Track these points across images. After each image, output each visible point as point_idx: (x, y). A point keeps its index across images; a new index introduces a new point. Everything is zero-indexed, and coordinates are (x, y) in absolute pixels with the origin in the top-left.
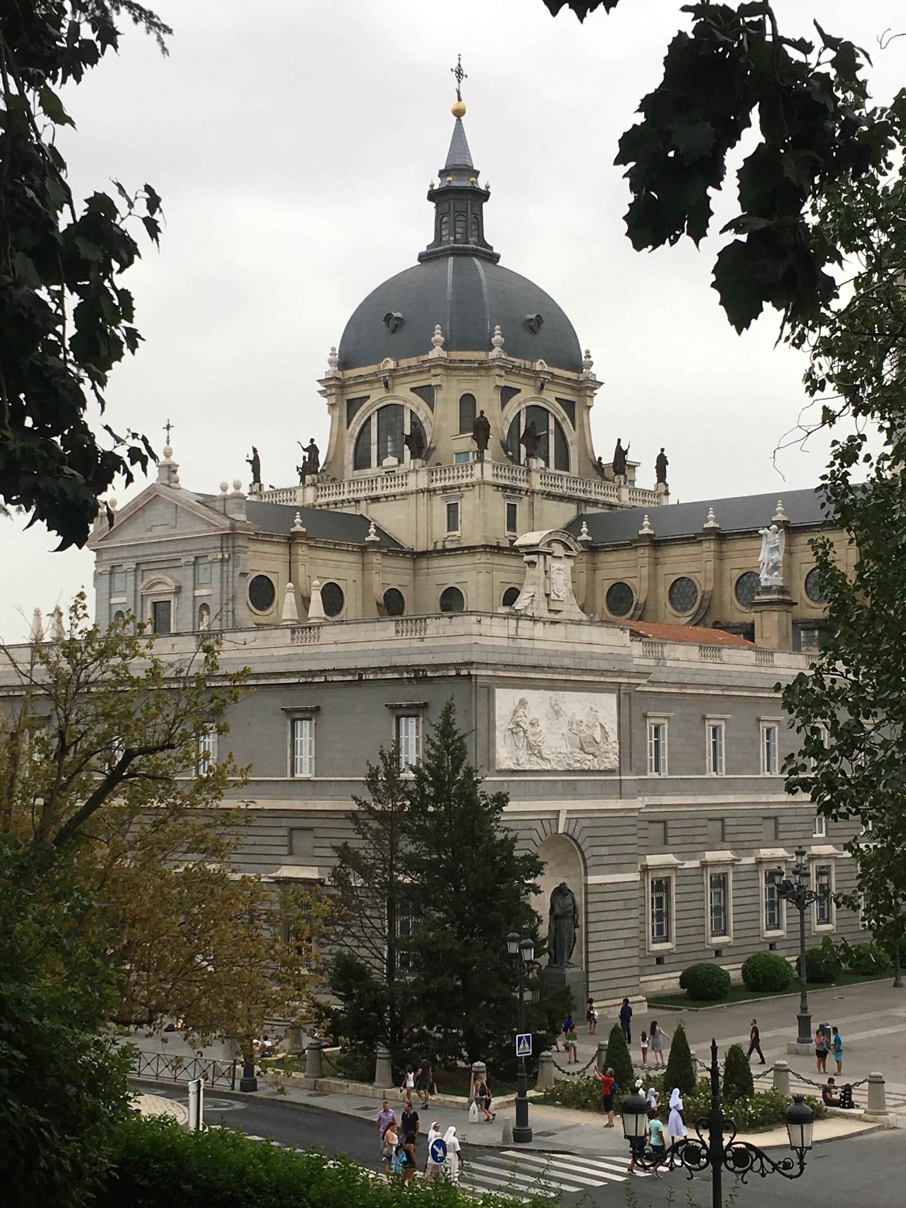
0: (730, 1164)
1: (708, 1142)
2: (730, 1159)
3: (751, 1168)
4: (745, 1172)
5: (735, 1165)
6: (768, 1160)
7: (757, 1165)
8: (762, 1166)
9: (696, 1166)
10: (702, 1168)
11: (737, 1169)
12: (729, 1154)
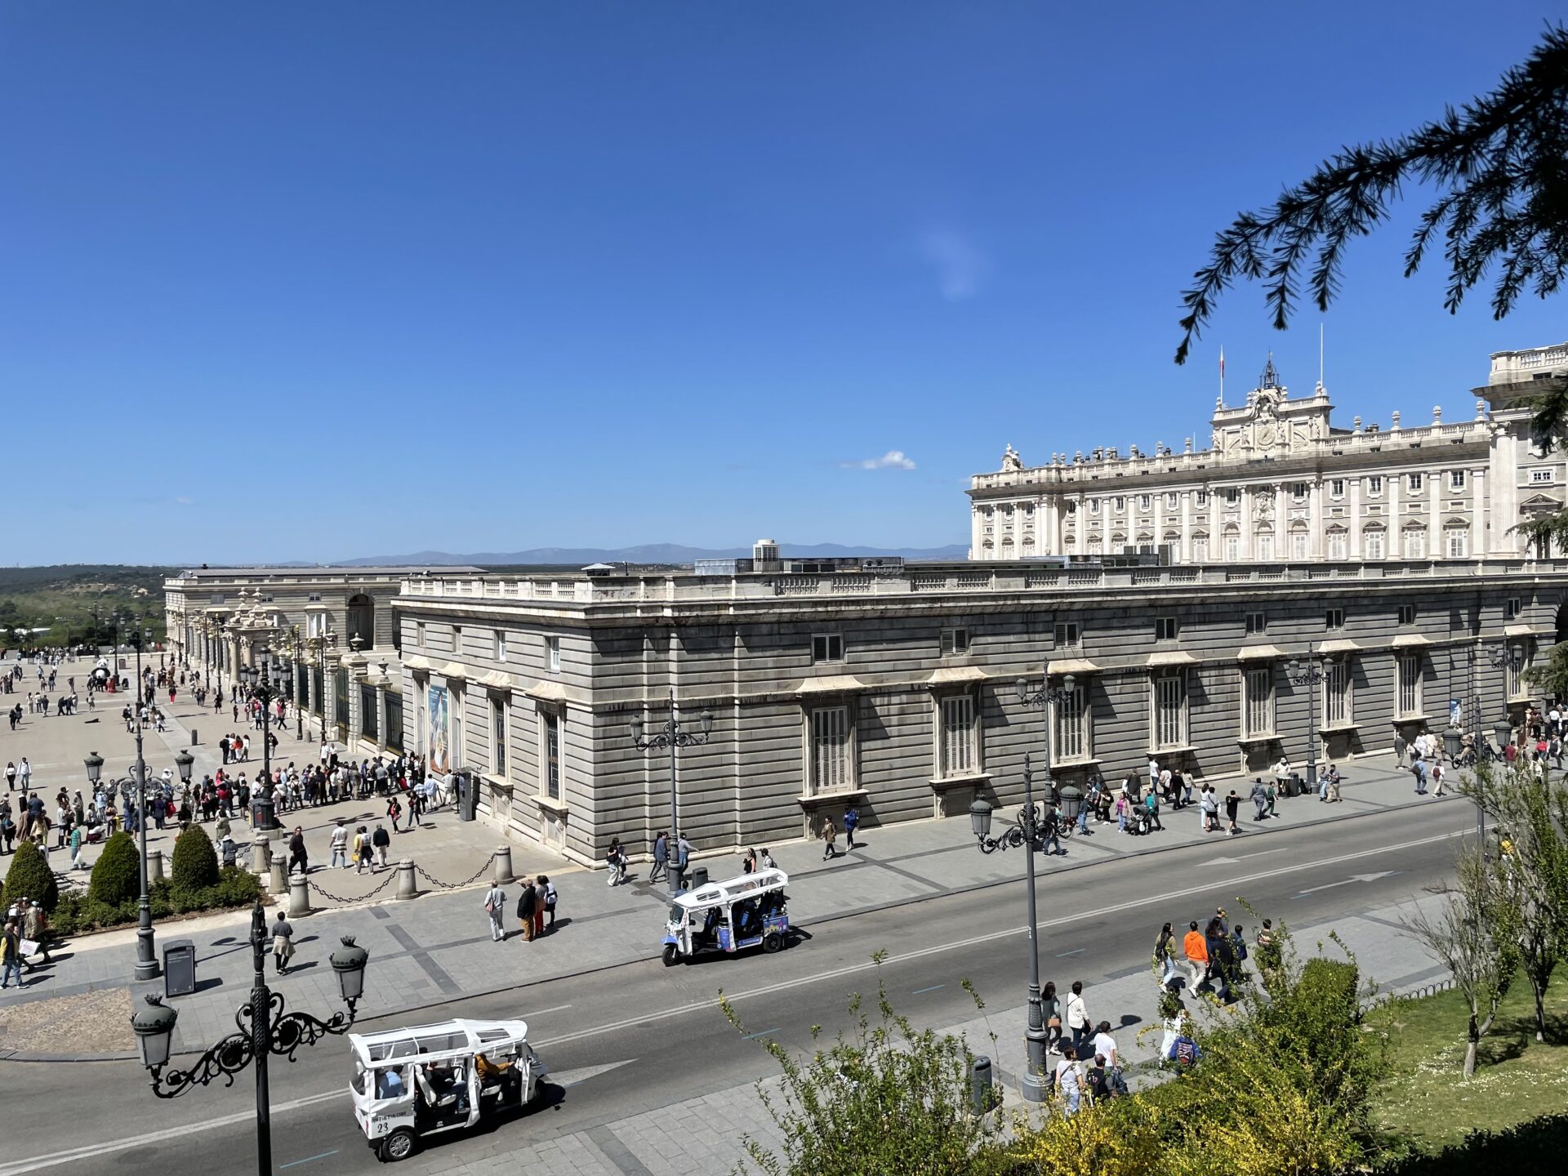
0: (277, 1046)
1: (249, 1029)
2: (276, 1039)
3: (300, 1041)
4: (291, 1050)
5: (282, 1045)
6: (318, 1023)
7: (305, 1037)
8: (312, 1032)
9: (238, 1065)
10: (243, 1065)
11: (285, 1048)
12: (276, 1034)
